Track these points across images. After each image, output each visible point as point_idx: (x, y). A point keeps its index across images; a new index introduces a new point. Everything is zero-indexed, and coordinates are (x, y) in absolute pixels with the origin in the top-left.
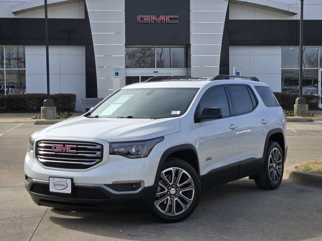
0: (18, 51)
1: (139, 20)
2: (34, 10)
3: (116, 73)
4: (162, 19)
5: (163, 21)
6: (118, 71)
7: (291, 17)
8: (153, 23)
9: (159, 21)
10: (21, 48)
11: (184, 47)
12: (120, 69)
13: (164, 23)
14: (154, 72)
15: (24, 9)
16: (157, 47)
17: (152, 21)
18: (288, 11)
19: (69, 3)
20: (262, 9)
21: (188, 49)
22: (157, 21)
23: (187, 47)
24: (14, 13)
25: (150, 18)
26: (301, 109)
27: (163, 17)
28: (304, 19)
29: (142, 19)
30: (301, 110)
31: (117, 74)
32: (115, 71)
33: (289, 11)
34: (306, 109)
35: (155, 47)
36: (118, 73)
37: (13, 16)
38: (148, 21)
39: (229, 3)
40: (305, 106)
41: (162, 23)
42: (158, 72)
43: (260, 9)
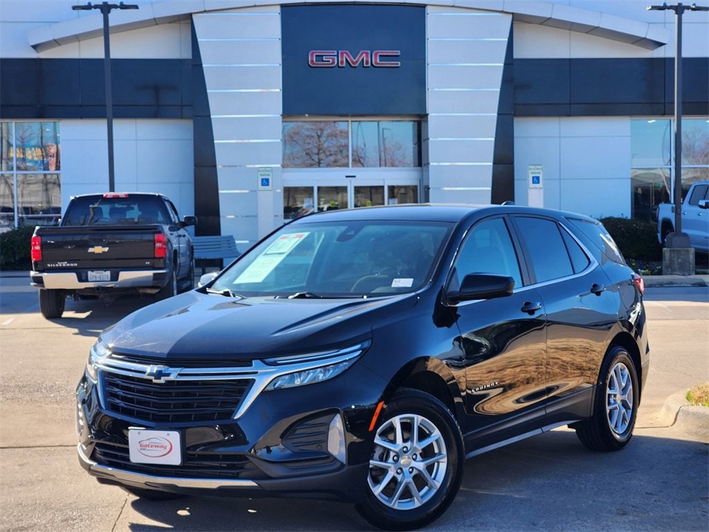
0: (42, 132)
1: (312, 61)
2: (79, 41)
3: (262, 180)
4: (363, 59)
5: (367, 63)
6: (268, 175)
7: (651, 51)
8: (343, 67)
9: (357, 62)
10: (48, 125)
11: (414, 121)
12: (272, 171)
13: (368, 67)
14: (347, 177)
15: (57, 37)
16: (352, 121)
17: (342, 62)
18: (645, 38)
19: (157, 24)
20: (588, 35)
21: (423, 124)
22: (353, 63)
23: (421, 120)
24: (35, 47)
25: (338, 56)
26: (679, 258)
27: (367, 54)
28: (685, 54)
29: (320, 57)
30: (680, 260)
31: (265, 182)
32: (261, 175)
33: (647, 37)
34: (689, 258)
35: (348, 121)
36: (267, 180)
37: (33, 55)
38: (333, 63)
39: (514, 22)
40: (688, 251)
41: (364, 67)
42: (354, 177)
43: (581, 34)
